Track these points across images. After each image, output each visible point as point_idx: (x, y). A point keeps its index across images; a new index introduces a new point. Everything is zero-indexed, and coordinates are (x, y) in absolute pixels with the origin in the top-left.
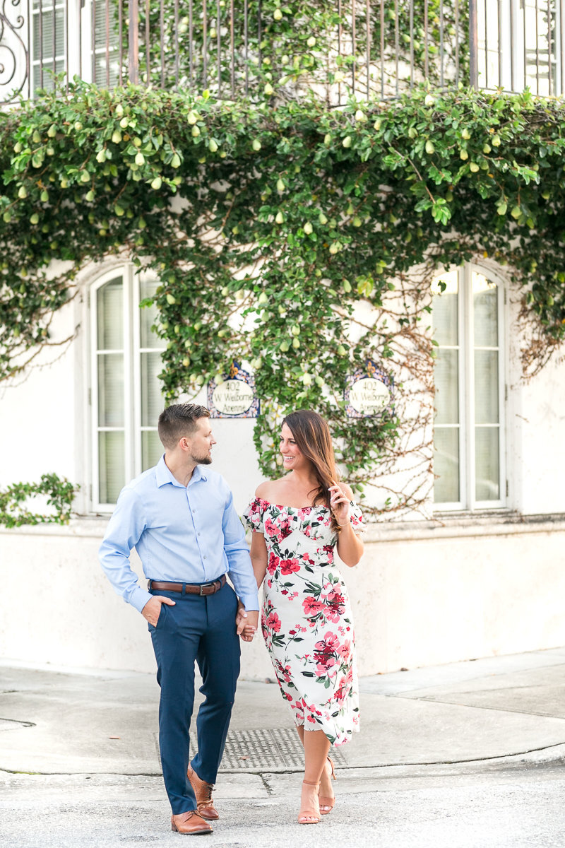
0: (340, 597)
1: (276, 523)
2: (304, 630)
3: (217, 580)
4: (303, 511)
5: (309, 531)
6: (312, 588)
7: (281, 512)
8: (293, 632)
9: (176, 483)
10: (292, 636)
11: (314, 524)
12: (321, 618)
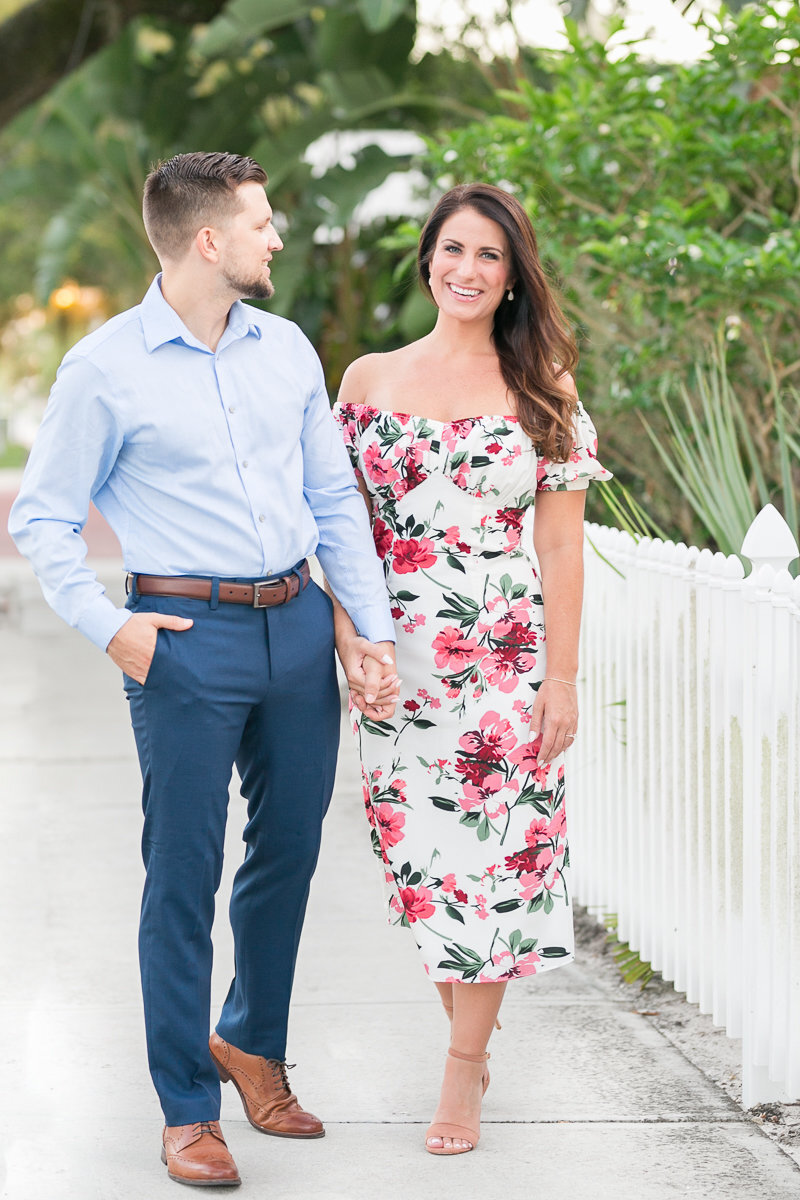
0: (526, 630)
1: (392, 456)
2: (435, 703)
3: (292, 573)
4: (456, 428)
5: (466, 475)
6: (457, 609)
7: (404, 429)
8: (411, 706)
9: (190, 340)
10: (410, 714)
11: (479, 461)
12: (474, 680)
